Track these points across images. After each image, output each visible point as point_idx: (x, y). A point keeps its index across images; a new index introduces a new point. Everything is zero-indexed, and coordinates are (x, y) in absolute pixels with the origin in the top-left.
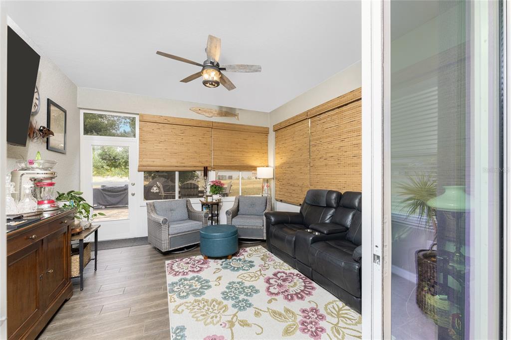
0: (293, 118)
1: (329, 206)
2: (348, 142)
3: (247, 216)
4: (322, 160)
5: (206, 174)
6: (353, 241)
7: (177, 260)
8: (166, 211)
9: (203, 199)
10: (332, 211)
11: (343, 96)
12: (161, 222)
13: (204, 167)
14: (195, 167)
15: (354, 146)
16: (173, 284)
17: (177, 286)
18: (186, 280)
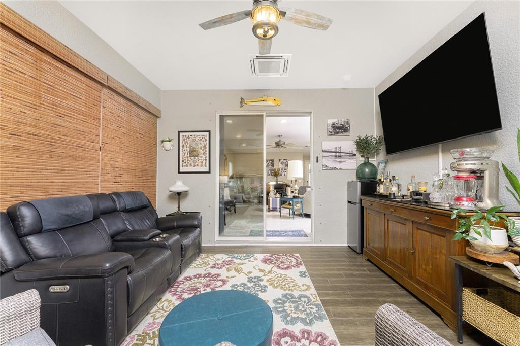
16: (320, 318)
17: (314, 313)
18: (303, 321)
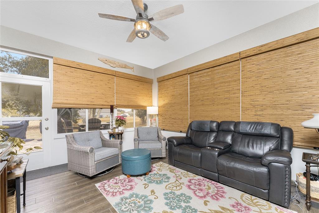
0: (175, 73)
1: (212, 131)
2: (221, 89)
3: (146, 141)
4: (199, 101)
5: (112, 111)
6: (238, 153)
7: (105, 182)
8: (85, 141)
9: (110, 131)
10: (214, 134)
11: (219, 59)
12: (88, 151)
13: (111, 106)
14: (102, 105)
15: (225, 92)
16: (117, 204)
17: (122, 206)
18: (126, 199)
